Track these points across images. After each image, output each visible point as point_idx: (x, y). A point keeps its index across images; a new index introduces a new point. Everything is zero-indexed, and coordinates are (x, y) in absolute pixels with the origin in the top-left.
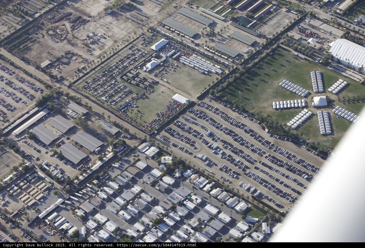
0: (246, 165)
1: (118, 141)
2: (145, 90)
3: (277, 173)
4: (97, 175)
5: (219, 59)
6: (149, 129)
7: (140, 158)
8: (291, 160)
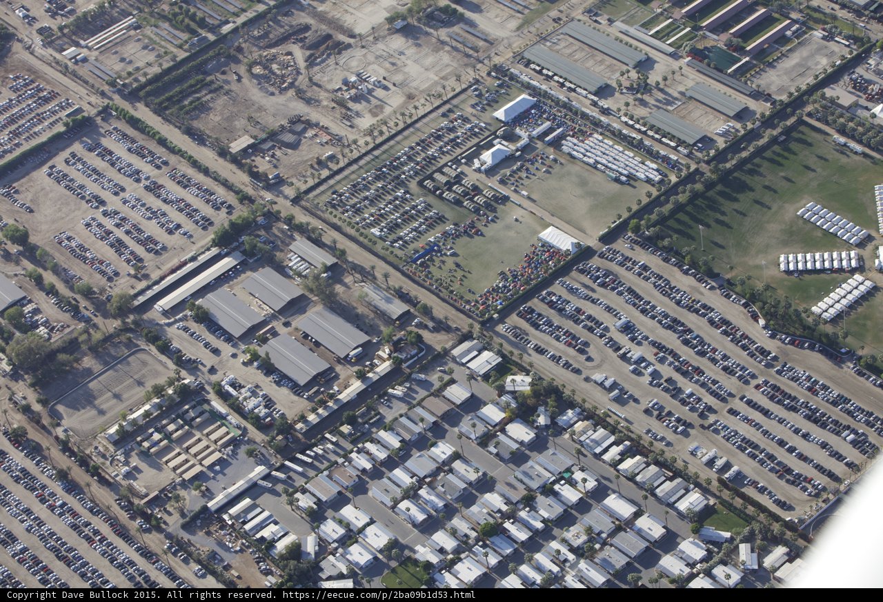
0: (709, 404)
1: (404, 335)
2: (474, 215)
3: (781, 427)
4: (351, 413)
5: (655, 147)
6: (481, 308)
7: (455, 376)
8: (817, 395)
